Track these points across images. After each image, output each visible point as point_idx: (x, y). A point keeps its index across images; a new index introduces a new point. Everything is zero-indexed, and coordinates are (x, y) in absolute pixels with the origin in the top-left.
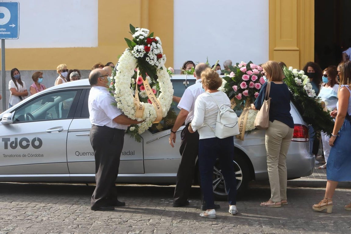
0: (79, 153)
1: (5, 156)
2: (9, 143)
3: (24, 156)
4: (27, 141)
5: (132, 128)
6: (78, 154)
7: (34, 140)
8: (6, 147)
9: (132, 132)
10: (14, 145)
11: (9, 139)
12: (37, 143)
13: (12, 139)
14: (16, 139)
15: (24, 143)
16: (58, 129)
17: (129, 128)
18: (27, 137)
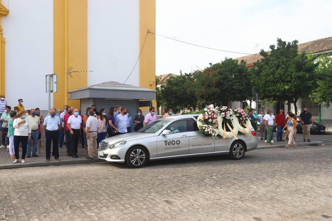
1: (166, 148)
2: (167, 143)
3: (173, 148)
4: (174, 141)
6: (193, 146)
7: (177, 141)
8: (166, 145)
10: (169, 144)
11: (167, 141)
12: (178, 142)
13: (168, 141)
14: (170, 141)
15: (173, 143)
16: (185, 136)
18: (174, 140)
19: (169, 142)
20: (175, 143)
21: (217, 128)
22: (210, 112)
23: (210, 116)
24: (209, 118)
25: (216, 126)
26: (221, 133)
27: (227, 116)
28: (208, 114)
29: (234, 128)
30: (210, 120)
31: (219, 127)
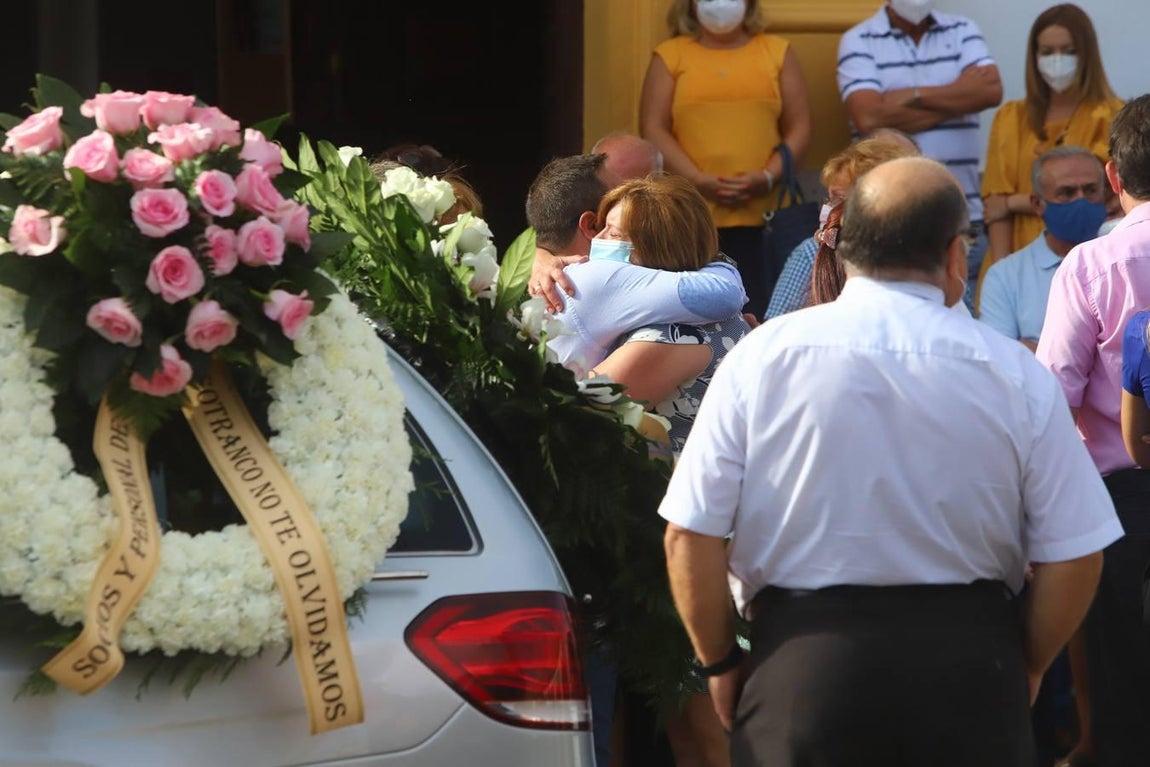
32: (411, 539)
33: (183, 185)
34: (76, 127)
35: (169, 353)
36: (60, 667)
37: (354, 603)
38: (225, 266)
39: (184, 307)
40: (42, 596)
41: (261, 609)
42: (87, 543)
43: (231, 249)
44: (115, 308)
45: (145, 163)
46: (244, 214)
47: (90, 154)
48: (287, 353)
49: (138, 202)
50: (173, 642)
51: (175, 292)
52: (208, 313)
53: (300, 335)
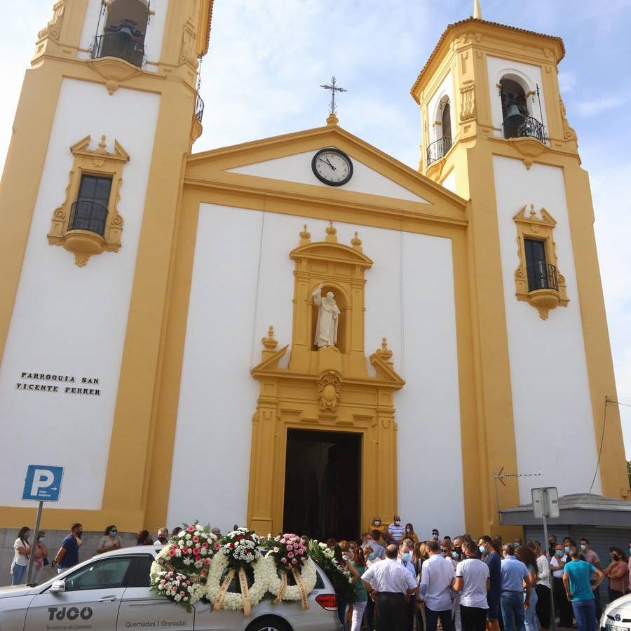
0: (130, 624)
1: (49, 628)
2: (55, 613)
3: (70, 628)
4: (76, 610)
5: (186, 599)
7: (84, 610)
8: (51, 618)
9: (185, 602)
10: (60, 616)
11: (56, 609)
12: (86, 613)
13: (60, 609)
14: (64, 609)
15: (73, 613)
16: (110, 598)
17: (183, 597)
18: (76, 607)
19: (60, 613)
20: (76, 616)
21: (204, 581)
22: (190, 540)
23: (190, 551)
24: (184, 555)
25: (202, 576)
26: (211, 596)
27: (237, 552)
28: (185, 545)
29: (254, 585)
30: (187, 561)
31: (208, 581)
32: (316, 587)
33: (292, 545)
34: (282, 537)
35: (290, 564)
36: (275, 602)
37: (309, 595)
38: (297, 554)
39: (292, 559)
40: (274, 593)
41: (298, 595)
42: (279, 586)
43: (297, 552)
44: (284, 559)
45: (289, 542)
46: (299, 548)
47: (283, 541)
48: (303, 565)
49: (287, 547)
50: (288, 599)
51: (290, 557)
52: (294, 559)
53: (304, 562)
